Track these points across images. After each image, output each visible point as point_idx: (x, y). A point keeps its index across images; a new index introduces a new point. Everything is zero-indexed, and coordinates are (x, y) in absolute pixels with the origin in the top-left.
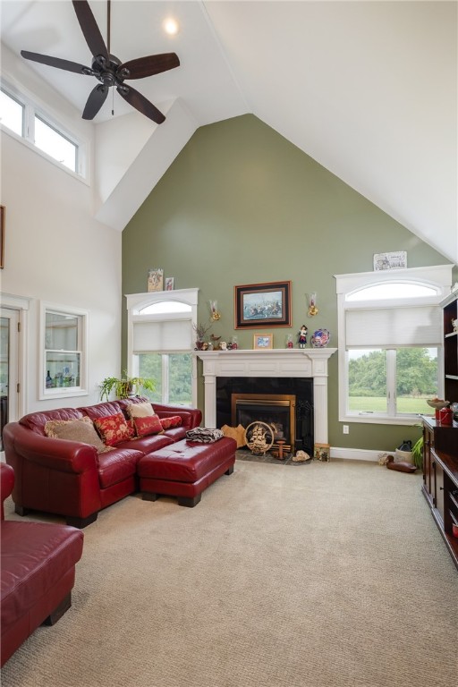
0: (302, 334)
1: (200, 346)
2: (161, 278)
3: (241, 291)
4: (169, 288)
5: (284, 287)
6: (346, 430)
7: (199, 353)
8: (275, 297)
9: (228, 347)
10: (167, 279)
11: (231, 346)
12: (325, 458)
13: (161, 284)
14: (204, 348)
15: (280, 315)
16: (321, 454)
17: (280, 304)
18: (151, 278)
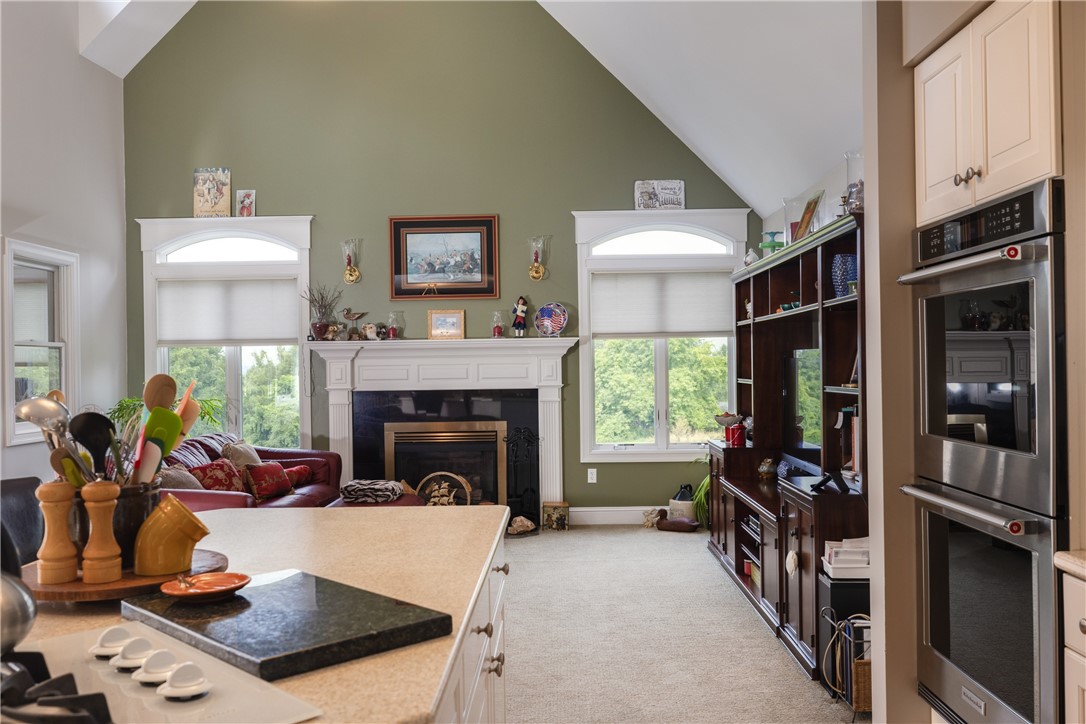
0: (519, 313)
1: (320, 332)
2: (226, 190)
3: (400, 228)
4: (245, 210)
5: (486, 226)
6: (592, 476)
7: (318, 345)
8: (469, 242)
9: (378, 334)
10: (240, 194)
11: (384, 333)
12: (563, 524)
13: (225, 201)
14: (330, 337)
15: (477, 277)
16: (554, 517)
17: (477, 256)
18: (201, 187)
